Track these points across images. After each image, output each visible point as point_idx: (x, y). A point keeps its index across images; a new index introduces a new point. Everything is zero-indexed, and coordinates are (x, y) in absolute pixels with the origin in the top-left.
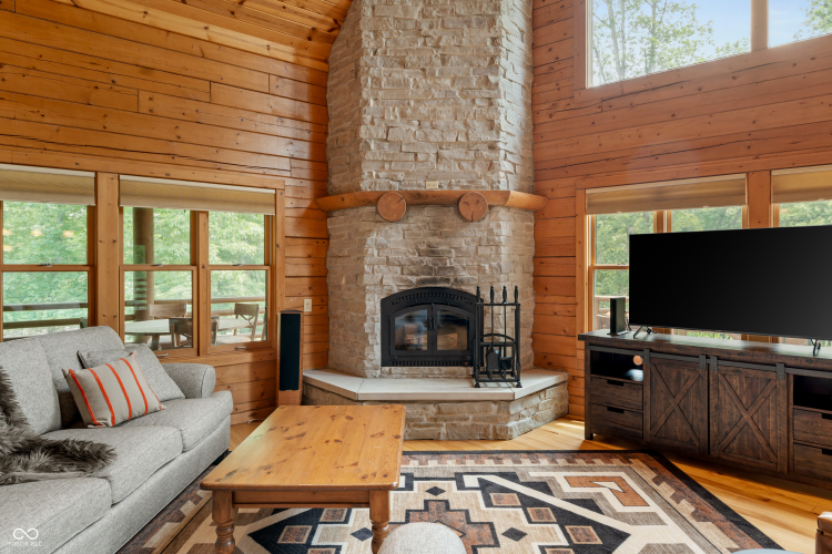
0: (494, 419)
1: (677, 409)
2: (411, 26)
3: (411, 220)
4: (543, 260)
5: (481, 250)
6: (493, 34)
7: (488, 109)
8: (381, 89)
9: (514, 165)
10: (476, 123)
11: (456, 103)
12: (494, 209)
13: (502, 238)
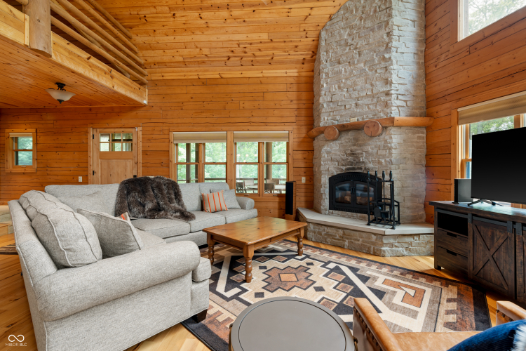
0: (374, 243)
1: (491, 259)
2: (343, 42)
3: (342, 139)
4: (431, 156)
5: (380, 152)
6: (388, 30)
7: (385, 73)
8: (329, 78)
9: (406, 101)
10: (377, 83)
11: (366, 75)
12: (388, 129)
13: (393, 145)
